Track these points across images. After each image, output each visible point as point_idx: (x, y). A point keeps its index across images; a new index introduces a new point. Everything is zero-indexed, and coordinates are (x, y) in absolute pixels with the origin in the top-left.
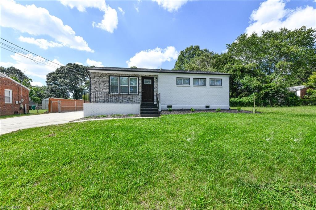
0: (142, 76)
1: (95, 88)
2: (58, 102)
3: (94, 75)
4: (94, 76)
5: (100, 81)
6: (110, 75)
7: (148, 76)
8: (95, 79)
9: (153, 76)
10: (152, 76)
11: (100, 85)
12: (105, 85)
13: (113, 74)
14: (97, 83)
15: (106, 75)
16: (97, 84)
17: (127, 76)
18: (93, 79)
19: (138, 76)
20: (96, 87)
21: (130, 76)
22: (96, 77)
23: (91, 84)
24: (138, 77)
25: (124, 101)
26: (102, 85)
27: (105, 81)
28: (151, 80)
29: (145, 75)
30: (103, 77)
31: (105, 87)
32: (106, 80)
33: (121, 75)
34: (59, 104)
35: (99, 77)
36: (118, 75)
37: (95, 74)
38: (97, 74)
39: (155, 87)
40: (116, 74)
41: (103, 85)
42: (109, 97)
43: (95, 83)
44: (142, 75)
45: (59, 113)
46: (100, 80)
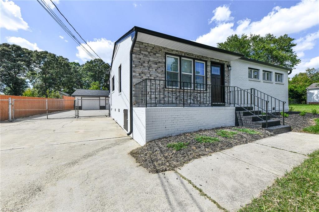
0: (212, 60)
1: (143, 75)
2: (8, 102)
3: (140, 47)
4: (139, 49)
5: (150, 61)
6: (167, 52)
7: (218, 61)
8: (141, 56)
9: (224, 62)
10: (223, 61)
11: (151, 69)
12: (159, 70)
13: (172, 50)
14: (144, 64)
15: (161, 50)
16: (144, 67)
17: (192, 57)
18: (138, 56)
19: (207, 60)
20: (142, 73)
21: (196, 57)
22: (142, 52)
23: (133, 65)
24: (206, 62)
26: (155, 70)
27: (159, 62)
28: (219, 69)
29: (215, 59)
30: (155, 54)
31: (159, 73)
32: (160, 60)
33: (183, 55)
34: (10, 106)
35: (149, 52)
36: (180, 54)
37: (141, 46)
38: (145, 46)
39: (226, 79)
40: (177, 51)
41: (156, 70)
42: (166, 94)
43: (142, 65)
44: (211, 58)
45: (11, 122)
46: (151, 59)
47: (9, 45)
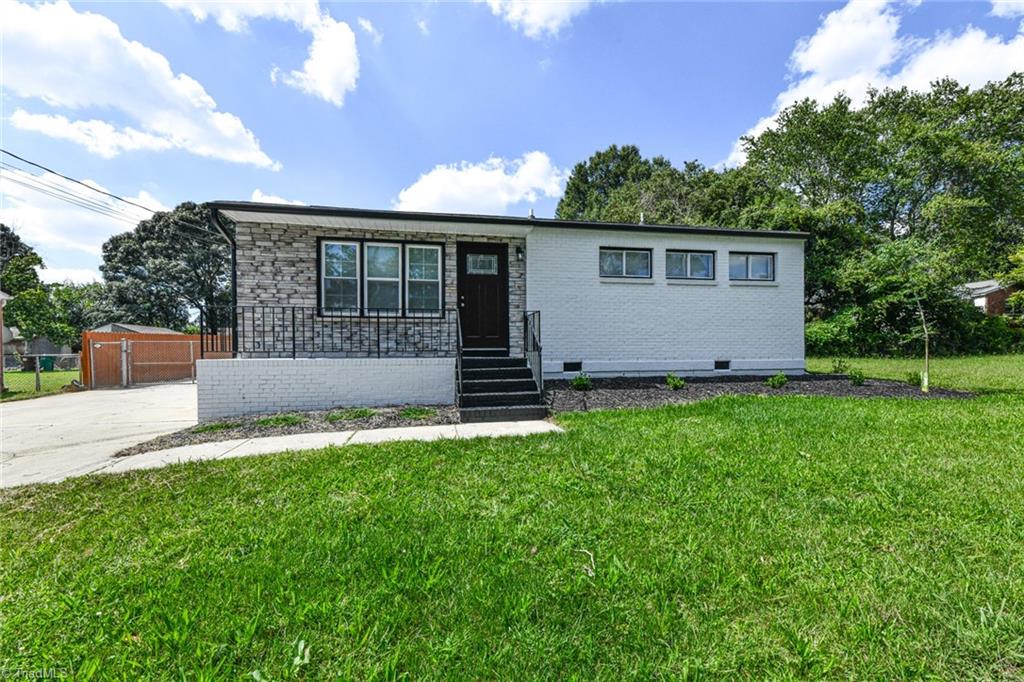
0: (460, 239)
1: (259, 291)
2: (120, 346)
3: (251, 234)
4: (249, 238)
5: (276, 260)
6: (322, 235)
7: (485, 240)
8: (256, 252)
9: (504, 241)
10: (501, 238)
11: (279, 278)
12: (301, 278)
13: (336, 230)
14: (262, 269)
15: (306, 233)
16: (263, 273)
17: (398, 238)
18: (247, 253)
19: (443, 240)
20: (259, 287)
21: (409, 238)
22: (258, 243)
23: (239, 273)
24: (443, 245)
25: (383, 345)
26: (289, 278)
27: (302, 261)
28: (494, 259)
29: (473, 237)
30: (290, 244)
31: (300, 285)
32: (303, 255)
33: (368, 236)
34: (124, 355)
35: (275, 242)
36: (357, 235)
37: (254, 230)
38: (265, 230)
39: (510, 284)
40: (349, 230)
41: (292, 278)
42: (318, 328)
43: (256, 271)
44: (458, 235)
45: (126, 387)
46: (279, 255)
47: (195, 206)
